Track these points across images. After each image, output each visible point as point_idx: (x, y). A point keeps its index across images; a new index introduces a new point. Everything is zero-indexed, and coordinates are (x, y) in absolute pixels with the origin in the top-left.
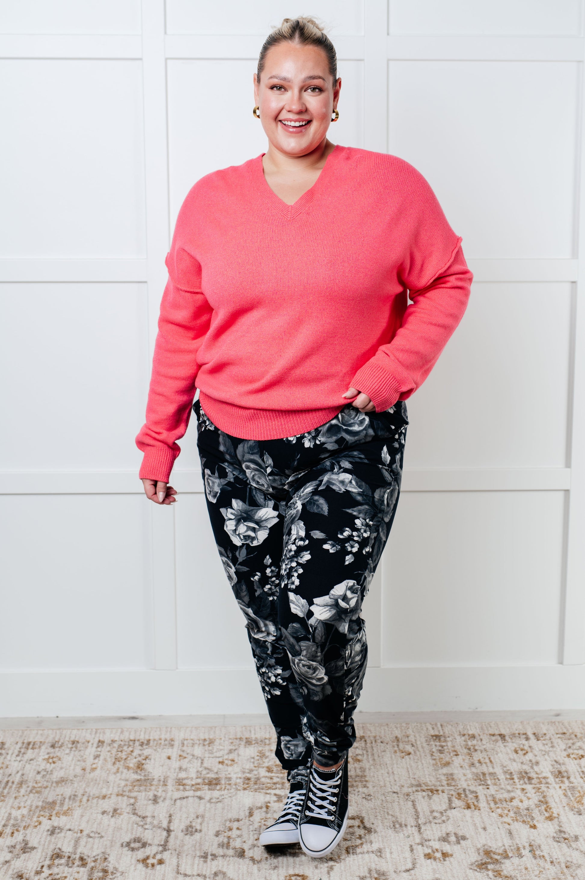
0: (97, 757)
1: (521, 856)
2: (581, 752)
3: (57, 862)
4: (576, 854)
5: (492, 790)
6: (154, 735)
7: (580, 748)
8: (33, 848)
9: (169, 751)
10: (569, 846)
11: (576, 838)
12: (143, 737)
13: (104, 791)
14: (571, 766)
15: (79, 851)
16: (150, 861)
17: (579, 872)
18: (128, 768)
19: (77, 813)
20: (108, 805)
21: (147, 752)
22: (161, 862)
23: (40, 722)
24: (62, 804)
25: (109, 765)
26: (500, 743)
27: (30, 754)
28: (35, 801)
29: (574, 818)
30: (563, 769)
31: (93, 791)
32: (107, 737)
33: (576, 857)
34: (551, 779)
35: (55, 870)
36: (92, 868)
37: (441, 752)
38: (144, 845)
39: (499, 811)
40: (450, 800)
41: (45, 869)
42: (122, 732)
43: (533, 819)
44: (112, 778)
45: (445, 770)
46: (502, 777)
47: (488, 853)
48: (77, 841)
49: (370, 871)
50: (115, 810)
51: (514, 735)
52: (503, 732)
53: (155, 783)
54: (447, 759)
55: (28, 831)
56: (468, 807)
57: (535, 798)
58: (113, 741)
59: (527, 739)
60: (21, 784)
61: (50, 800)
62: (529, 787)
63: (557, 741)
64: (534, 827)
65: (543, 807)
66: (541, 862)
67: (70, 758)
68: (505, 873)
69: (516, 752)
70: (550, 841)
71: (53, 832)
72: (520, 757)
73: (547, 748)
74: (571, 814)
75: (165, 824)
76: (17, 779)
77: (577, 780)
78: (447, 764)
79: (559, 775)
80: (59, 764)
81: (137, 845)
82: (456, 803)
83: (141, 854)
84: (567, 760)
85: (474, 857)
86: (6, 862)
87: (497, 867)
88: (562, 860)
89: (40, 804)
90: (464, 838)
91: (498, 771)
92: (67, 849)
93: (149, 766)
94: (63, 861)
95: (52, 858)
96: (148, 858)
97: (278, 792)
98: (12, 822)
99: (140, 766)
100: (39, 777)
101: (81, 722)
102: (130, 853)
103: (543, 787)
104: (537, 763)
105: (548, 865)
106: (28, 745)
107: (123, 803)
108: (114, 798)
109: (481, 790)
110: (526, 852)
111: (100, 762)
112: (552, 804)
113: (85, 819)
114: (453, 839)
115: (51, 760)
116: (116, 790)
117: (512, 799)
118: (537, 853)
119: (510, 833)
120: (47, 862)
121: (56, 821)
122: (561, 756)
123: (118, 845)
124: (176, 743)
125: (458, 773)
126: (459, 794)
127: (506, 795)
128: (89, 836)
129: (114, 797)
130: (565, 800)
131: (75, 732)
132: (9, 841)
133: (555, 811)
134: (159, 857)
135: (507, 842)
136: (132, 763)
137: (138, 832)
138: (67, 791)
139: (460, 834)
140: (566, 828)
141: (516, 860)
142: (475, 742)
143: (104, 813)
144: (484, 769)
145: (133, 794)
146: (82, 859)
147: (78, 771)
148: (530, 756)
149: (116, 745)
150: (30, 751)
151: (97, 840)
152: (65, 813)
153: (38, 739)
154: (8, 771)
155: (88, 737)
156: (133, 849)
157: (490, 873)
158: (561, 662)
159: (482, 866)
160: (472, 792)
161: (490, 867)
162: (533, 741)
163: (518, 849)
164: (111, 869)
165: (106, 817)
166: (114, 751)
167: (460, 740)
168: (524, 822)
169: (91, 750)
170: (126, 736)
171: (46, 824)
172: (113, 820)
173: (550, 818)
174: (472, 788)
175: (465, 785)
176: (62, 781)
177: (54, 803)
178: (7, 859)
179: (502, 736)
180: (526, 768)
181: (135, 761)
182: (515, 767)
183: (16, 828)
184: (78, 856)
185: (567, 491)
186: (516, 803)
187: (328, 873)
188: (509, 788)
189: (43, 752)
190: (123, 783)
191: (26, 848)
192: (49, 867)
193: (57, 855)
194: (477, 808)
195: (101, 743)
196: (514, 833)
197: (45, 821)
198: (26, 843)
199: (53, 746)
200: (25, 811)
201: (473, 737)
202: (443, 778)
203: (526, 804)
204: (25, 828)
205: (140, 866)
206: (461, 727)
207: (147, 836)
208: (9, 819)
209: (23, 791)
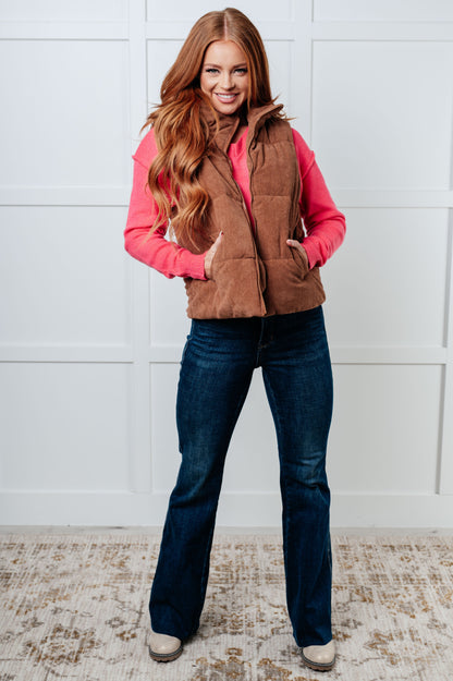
0: (91, 556)
1: (402, 638)
2: (451, 561)
3: (57, 634)
4: (444, 638)
5: (383, 588)
6: (134, 541)
7: (451, 557)
8: (40, 624)
9: (144, 553)
10: (440, 632)
11: (445, 626)
12: (125, 542)
13: (95, 582)
14: (444, 571)
15: (74, 626)
16: (125, 636)
17: (446, 651)
18: (113, 565)
19: (74, 598)
20: (97, 593)
21: (127, 553)
22: (134, 636)
23: (50, 530)
24: (63, 591)
25: (99, 563)
26: (390, 553)
27: (42, 553)
28: (44, 588)
29: (444, 611)
30: (437, 573)
31: (88, 582)
32: (99, 542)
33: (444, 640)
34: (428, 581)
35: (55, 640)
36: (83, 640)
37: (346, 558)
38: (122, 623)
39: (388, 604)
40: (351, 595)
41: (48, 640)
42: (111, 538)
43: (413, 610)
44: (101, 572)
45: (348, 572)
46: (390, 577)
47: (377, 635)
48: (73, 620)
49: (289, 647)
50: (102, 597)
51: (401, 546)
52: (392, 544)
53: (132, 577)
54: (350, 564)
55: (38, 611)
56: (365, 600)
57: (414, 595)
58: (103, 545)
59: (411, 550)
60: (35, 575)
61: (55, 588)
62: (410, 586)
63: (433, 551)
64: (414, 617)
65: (421, 602)
66: (418, 644)
67: (71, 557)
68: (390, 651)
69: (402, 559)
70: (425, 627)
71: (55, 612)
72: (404, 564)
73: (426, 557)
74: (441, 608)
75: (138, 609)
76: (32, 571)
77: (447, 582)
78: (350, 567)
79: (434, 577)
80: (63, 560)
81: (117, 623)
82: (356, 597)
83: (119, 630)
84: (441, 567)
85: (368, 639)
86: (20, 634)
87: (384, 647)
88: (434, 643)
89: (47, 590)
90: (360, 624)
91: (388, 573)
92: (65, 624)
93: (128, 564)
94: (62, 634)
95: (54, 632)
96: (124, 633)
97: (223, 585)
98: (26, 603)
99: (122, 564)
100: (47, 571)
101: (80, 530)
102: (111, 629)
103: (422, 586)
104: (418, 568)
105: (423, 646)
106: (42, 546)
107: (108, 592)
108: (102, 588)
109: (374, 588)
110: (407, 636)
111: (93, 560)
112: (427, 599)
113: (79, 603)
114: (352, 624)
115: (57, 557)
116: (103, 582)
117: (397, 595)
118: (415, 637)
119: (395, 621)
120: (51, 634)
121: (59, 604)
122: (436, 563)
123: (103, 622)
124: (150, 547)
125: (358, 574)
126: (358, 591)
127: (394, 593)
128: (82, 616)
129: (102, 586)
130: (437, 597)
131: (76, 537)
132: (23, 618)
133: (430, 605)
134: (132, 632)
135: (393, 627)
136: (116, 561)
137: (118, 613)
138: (67, 581)
139: (357, 620)
140: (438, 617)
141: (398, 642)
142: (371, 551)
143: (94, 598)
144: (378, 571)
145: (116, 585)
146: (75, 633)
147: (77, 566)
148: (412, 563)
149: (105, 548)
150: (42, 551)
151: (88, 619)
152: (65, 598)
153: (48, 542)
154: (25, 565)
155: (85, 541)
156: (114, 626)
157: (379, 651)
158: (437, 493)
159: (372, 646)
160: (368, 589)
161: (379, 646)
162: (415, 551)
163: (401, 634)
164: (96, 641)
165: (95, 602)
166: (104, 552)
167: (360, 549)
168: (406, 613)
169: (87, 551)
170: (113, 541)
171: (51, 606)
172: (100, 604)
173: (425, 610)
174: (368, 586)
175: (362, 584)
176: (64, 574)
177: (58, 590)
178: (21, 631)
179: (392, 547)
180: (409, 571)
181: (118, 560)
182: (400, 571)
183: (29, 608)
184: (73, 630)
185: (444, 365)
186: (400, 598)
187: (258, 648)
188: (396, 586)
189: (52, 552)
190: (109, 576)
191: (36, 623)
192: (52, 638)
193: (59, 629)
194: (371, 601)
195: (94, 546)
196: (398, 621)
197: (50, 603)
198: (35, 619)
199: (59, 548)
200: (36, 596)
201: (370, 547)
202: (346, 578)
203: (408, 599)
204: (36, 608)
205: (118, 639)
206: (361, 540)
207: (125, 616)
208: (24, 601)
209: (35, 580)
